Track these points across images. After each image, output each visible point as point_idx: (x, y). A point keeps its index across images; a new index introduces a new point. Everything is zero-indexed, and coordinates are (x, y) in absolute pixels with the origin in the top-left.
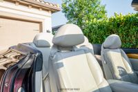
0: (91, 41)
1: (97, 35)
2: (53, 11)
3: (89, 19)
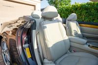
0: (61, 17)
1: (65, 14)
3: (61, 5)
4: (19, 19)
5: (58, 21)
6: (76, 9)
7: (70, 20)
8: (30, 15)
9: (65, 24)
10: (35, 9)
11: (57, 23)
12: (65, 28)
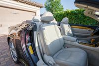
0: (57, 20)
1: (59, 18)
2: (41, 7)
3: (56, 11)
4: (23, 23)
5: (54, 24)
6: (67, 14)
7: (64, 23)
8: (32, 19)
9: (60, 25)
10: (36, 15)
11: (54, 25)
12: (60, 29)
